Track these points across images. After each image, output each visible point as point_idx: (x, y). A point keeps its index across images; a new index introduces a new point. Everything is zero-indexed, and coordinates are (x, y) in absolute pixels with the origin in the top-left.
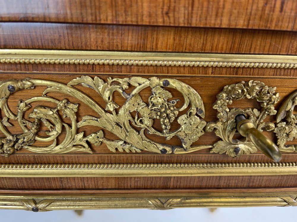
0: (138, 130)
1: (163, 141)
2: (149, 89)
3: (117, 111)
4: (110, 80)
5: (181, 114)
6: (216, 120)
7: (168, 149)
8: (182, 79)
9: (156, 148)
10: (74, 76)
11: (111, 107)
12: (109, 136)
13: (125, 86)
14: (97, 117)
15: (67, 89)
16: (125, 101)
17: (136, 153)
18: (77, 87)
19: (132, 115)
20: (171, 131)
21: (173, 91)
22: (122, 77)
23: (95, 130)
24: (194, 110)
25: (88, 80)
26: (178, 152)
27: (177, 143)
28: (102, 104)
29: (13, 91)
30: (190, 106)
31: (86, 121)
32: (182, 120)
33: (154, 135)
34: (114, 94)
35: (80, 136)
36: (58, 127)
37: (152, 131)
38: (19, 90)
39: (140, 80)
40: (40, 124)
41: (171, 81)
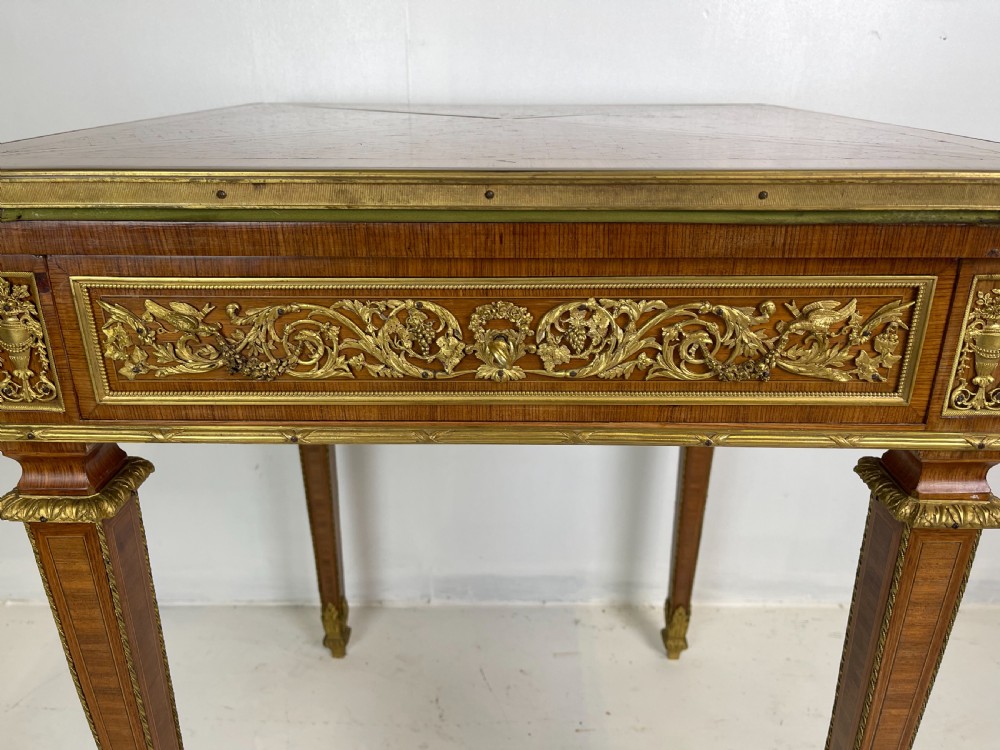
0: (398, 353)
1: (423, 364)
2: (404, 311)
3: (376, 333)
4: (368, 303)
5: (438, 336)
6: (474, 342)
7: (430, 373)
8: (434, 301)
9: (417, 371)
10: (336, 300)
11: (371, 329)
12: (370, 358)
13: (383, 308)
14: (358, 338)
15: (330, 312)
16: (384, 322)
17: (398, 378)
18: (340, 310)
19: (392, 336)
20: (431, 353)
21: (427, 312)
22: (379, 300)
23: (357, 352)
24: (450, 331)
25: (348, 303)
26: (439, 374)
27: (439, 365)
28: (363, 326)
29: (281, 313)
30: (446, 327)
31: (348, 343)
32: (440, 341)
33: (414, 358)
34: (374, 316)
35: (342, 359)
36: (321, 350)
37: (412, 353)
38: (288, 313)
39: (397, 303)
40: (304, 347)
41: (424, 303)
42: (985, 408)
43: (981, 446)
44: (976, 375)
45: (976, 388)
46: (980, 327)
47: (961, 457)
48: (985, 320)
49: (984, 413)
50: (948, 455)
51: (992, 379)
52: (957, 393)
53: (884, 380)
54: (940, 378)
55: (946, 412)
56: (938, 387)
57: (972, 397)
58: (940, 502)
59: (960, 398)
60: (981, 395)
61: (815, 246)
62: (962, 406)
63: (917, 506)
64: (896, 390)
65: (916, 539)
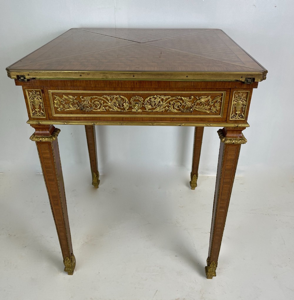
0: (116, 106)
1: (121, 109)
2: (117, 98)
3: (111, 102)
4: (109, 96)
5: (124, 103)
6: (131, 104)
7: (122, 111)
8: (123, 96)
9: (119, 110)
10: (103, 95)
11: (110, 101)
12: (110, 107)
13: (112, 97)
14: (107, 103)
15: (101, 98)
16: (113, 100)
17: (116, 112)
18: (103, 97)
19: (114, 103)
20: (122, 106)
21: (121, 98)
22: (112, 95)
23: (107, 106)
24: (126, 102)
25: (105, 96)
26: (124, 111)
27: (124, 109)
28: (108, 101)
29: (91, 98)
30: (126, 101)
31: (105, 104)
32: (124, 104)
33: (119, 107)
34: (110, 99)
35: (104, 107)
36: (99, 105)
37: (118, 106)
38: (93, 98)
39: (115, 96)
40: (96, 105)
41: (121, 96)
42: (238, 118)
43: (237, 126)
44: (236, 111)
45: (236, 114)
46: (236, 101)
47: (234, 128)
48: (237, 100)
49: (238, 119)
50: (232, 128)
51: (240, 112)
52: (233, 115)
53: (217, 112)
54: (228, 112)
55: (231, 119)
56: (228, 114)
57: (236, 116)
58: (231, 138)
59: (233, 116)
60: (237, 116)
61: (200, 86)
62: (234, 118)
63: (226, 139)
64: (220, 114)
65: (227, 146)
